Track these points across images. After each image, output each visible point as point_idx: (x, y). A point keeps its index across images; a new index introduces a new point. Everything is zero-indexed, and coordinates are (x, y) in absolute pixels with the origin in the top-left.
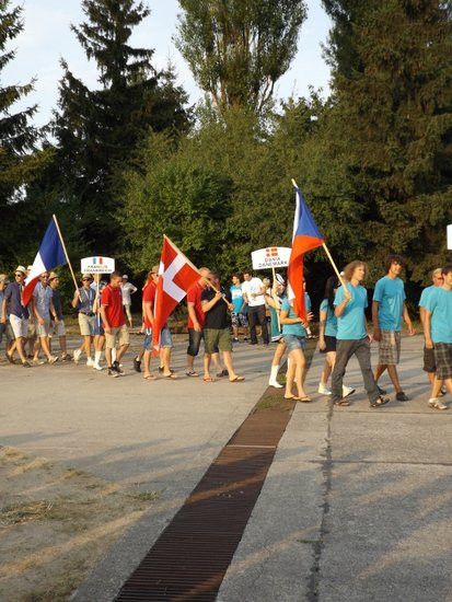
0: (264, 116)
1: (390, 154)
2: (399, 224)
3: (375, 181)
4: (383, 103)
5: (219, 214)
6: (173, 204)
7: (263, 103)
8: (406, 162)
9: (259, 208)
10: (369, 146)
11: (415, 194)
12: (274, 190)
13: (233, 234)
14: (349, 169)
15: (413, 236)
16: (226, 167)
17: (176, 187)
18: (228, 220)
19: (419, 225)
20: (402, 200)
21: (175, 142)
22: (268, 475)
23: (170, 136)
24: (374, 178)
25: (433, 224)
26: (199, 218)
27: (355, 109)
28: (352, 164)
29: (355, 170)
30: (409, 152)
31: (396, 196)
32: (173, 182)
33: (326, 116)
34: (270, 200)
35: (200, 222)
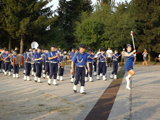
0: (112, 7)
1: (147, 17)
2: (149, 35)
3: (143, 24)
4: (145, 3)
5: (101, 33)
6: (88, 30)
7: (112, 3)
8: (151, 19)
9: (111, 31)
10: (141, 14)
11: (153, 28)
12: (115, 26)
13: (105, 38)
14: (136, 21)
15: (153, 39)
16: (103, 21)
17: (89, 26)
18: (103, 34)
19: (154, 36)
20: (150, 29)
21: (89, 14)
22: (115, 101)
23: (88, 13)
24: (142, 23)
25: (159, 35)
26: (95, 34)
27: (137, 5)
28: (136, 19)
29: (137, 21)
30: (152, 16)
31: (148, 28)
32: (89, 24)
33: (129, 7)
34: (114, 29)
35: (96, 35)
